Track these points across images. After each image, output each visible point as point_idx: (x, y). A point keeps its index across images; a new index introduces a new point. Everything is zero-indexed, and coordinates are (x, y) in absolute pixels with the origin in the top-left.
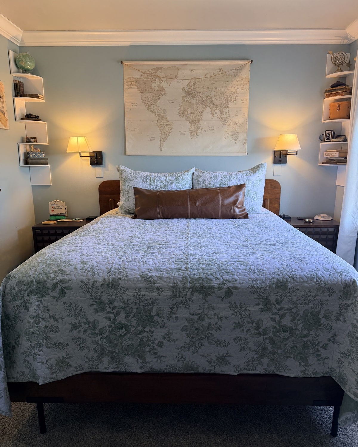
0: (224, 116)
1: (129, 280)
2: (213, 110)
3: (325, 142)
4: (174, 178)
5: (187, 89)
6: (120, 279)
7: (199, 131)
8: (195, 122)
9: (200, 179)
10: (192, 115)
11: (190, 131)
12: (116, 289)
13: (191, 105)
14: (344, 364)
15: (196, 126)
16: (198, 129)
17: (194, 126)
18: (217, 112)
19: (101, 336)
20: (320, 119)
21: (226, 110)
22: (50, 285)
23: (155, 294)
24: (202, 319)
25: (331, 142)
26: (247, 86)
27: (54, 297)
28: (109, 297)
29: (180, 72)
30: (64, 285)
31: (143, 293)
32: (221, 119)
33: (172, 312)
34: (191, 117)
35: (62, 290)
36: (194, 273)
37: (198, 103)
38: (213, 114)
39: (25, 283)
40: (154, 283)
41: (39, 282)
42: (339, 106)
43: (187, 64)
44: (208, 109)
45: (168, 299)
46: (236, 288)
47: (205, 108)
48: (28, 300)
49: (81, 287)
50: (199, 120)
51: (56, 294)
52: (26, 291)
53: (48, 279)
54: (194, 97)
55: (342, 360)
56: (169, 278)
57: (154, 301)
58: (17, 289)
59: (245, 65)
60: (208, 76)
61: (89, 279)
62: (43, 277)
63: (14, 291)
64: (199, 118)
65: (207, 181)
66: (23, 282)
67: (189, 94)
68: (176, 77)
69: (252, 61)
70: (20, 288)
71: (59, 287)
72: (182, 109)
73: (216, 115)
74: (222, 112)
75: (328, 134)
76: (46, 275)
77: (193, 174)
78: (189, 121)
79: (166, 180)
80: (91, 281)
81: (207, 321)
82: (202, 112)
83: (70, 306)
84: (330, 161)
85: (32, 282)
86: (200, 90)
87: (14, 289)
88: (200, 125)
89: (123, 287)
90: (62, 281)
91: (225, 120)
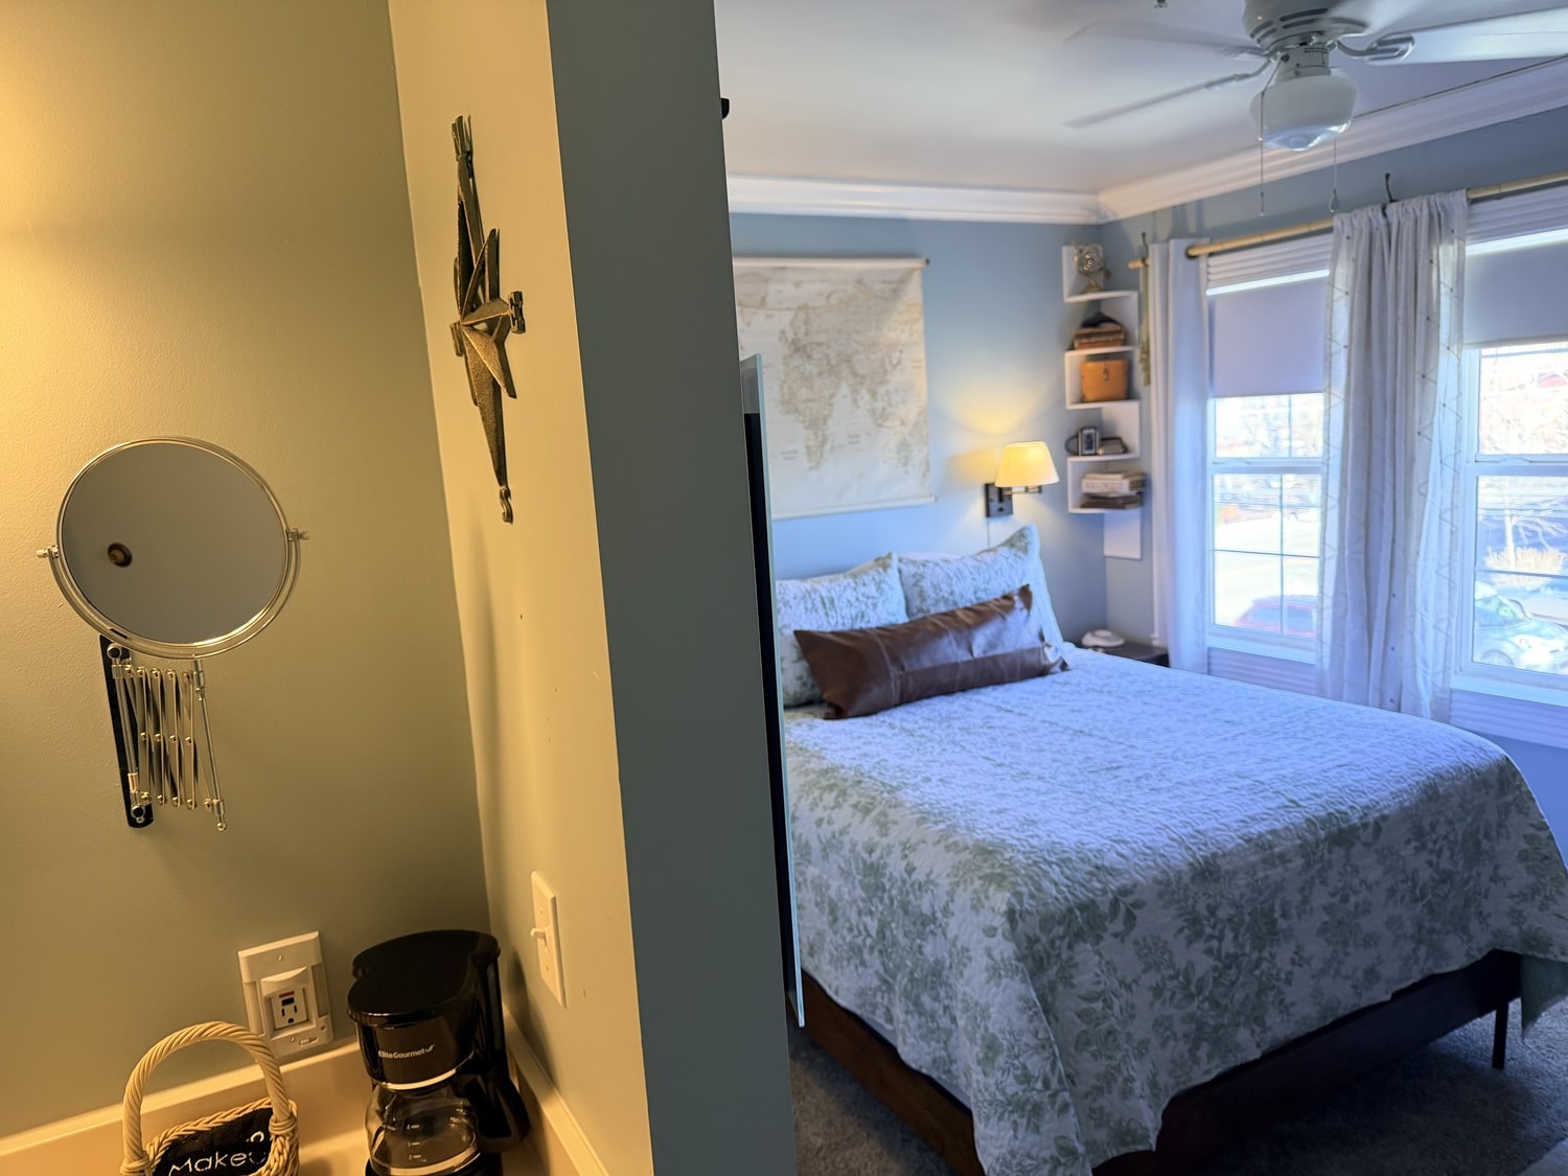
0: (879, 405)
1: (1231, 852)
2: (855, 391)
3: (1084, 455)
5: (790, 336)
6: (1214, 855)
7: (827, 447)
8: (816, 424)
10: (810, 405)
11: (808, 447)
12: (1217, 880)
13: (806, 379)
14: (1525, 914)
15: (820, 434)
16: (824, 442)
17: (816, 434)
18: (864, 395)
19: (1201, 998)
20: (1062, 401)
21: (882, 390)
22: (1105, 909)
23: (1280, 869)
24: (1345, 900)
25: (1096, 454)
26: (920, 326)
27: (1116, 935)
28: (1208, 902)
29: (772, 288)
30: (1130, 900)
31: (1261, 874)
32: (873, 411)
33: (1305, 901)
34: (808, 411)
35: (1129, 912)
36: (1314, 808)
37: (820, 374)
38: (855, 401)
39: (1057, 917)
40: (1271, 847)
41: (1083, 907)
42: (1106, 371)
43: (783, 268)
44: (844, 389)
45: (1299, 874)
46: (1384, 818)
47: (838, 386)
48: (1071, 958)
49: (1160, 895)
50: (825, 419)
51: (1118, 926)
52: (1064, 937)
53: (1095, 895)
54: (810, 357)
55: (1519, 908)
56: (1287, 828)
57: (1279, 886)
58: (1044, 939)
59: (913, 270)
60: (834, 300)
61: (1164, 872)
62: (1083, 895)
63: (1039, 947)
64: (826, 412)
66: (1052, 916)
67: (797, 350)
68: (763, 303)
69: (928, 262)
70: (1051, 936)
71: (1122, 907)
72: (786, 390)
73: (861, 403)
74: (873, 393)
75: (1089, 436)
76: (1084, 886)
77: (899, 571)
78: (804, 422)
80: (1172, 874)
81: (1353, 899)
82: (832, 397)
83: (1145, 947)
84: (1094, 500)
85: (1070, 910)
86: (822, 338)
87: (1037, 940)
88: (828, 432)
89: (1227, 872)
90: (1124, 892)
91: (882, 415)
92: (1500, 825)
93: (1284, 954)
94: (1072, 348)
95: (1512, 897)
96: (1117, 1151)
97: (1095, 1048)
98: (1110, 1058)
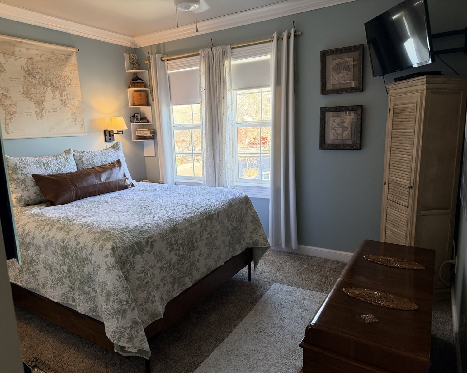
0: (64, 98)
1: (181, 223)
2: (53, 92)
3: (136, 123)
4: (63, 161)
5: (26, 68)
6: (176, 224)
7: (44, 112)
8: (39, 103)
9: (84, 159)
10: (36, 95)
11: (36, 111)
12: (177, 232)
13: (34, 85)
14: (253, 237)
15: (40, 107)
16: (42, 110)
17: (39, 106)
18: (57, 94)
19: (174, 269)
20: (127, 104)
21: (64, 93)
22: (144, 243)
23: (194, 227)
24: (211, 236)
25: (139, 123)
26: (77, 72)
27: (148, 252)
28: (175, 239)
29: (17, 49)
30: (152, 240)
31: (189, 229)
32: (61, 101)
33: (201, 237)
34: (35, 98)
35: (151, 244)
36: (202, 210)
37: (39, 84)
38: (54, 96)
39: (128, 248)
40: (191, 221)
41: (137, 244)
42: (140, 96)
43: (22, 42)
44: (49, 91)
45: (199, 228)
46: (220, 212)
47: (47, 90)
48: (134, 261)
49: (161, 238)
50: (42, 101)
51: (148, 249)
52: (131, 254)
53: (141, 240)
54: (34, 77)
55: (252, 235)
56: (195, 216)
57: (194, 233)
58: (125, 255)
59: (73, 52)
60: (43, 57)
61: (161, 231)
62: (137, 240)
63: (123, 258)
64: (42, 99)
65: (90, 160)
66: (127, 248)
67: (29, 74)
68: (13, 54)
69: (78, 50)
70: (127, 254)
71: (149, 242)
72: (25, 88)
73: (56, 97)
74: (61, 94)
75: (137, 117)
76: (137, 237)
77: (74, 155)
78: (33, 101)
79: (58, 164)
80: (164, 231)
81: (213, 235)
82: (44, 93)
83: (157, 255)
84: (140, 138)
85: (133, 245)
86: (39, 71)
87: (122, 256)
88: (44, 106)
89: (180, 229)
90: (150, 238)
91: (65, 102)
92: (246, 214)
93: (197, 253)
94: (129, 87)
95: (250, 233)
96: (151, 321)
97: (142, 289)
98: (147, 291)
